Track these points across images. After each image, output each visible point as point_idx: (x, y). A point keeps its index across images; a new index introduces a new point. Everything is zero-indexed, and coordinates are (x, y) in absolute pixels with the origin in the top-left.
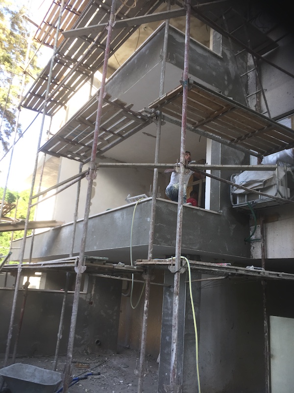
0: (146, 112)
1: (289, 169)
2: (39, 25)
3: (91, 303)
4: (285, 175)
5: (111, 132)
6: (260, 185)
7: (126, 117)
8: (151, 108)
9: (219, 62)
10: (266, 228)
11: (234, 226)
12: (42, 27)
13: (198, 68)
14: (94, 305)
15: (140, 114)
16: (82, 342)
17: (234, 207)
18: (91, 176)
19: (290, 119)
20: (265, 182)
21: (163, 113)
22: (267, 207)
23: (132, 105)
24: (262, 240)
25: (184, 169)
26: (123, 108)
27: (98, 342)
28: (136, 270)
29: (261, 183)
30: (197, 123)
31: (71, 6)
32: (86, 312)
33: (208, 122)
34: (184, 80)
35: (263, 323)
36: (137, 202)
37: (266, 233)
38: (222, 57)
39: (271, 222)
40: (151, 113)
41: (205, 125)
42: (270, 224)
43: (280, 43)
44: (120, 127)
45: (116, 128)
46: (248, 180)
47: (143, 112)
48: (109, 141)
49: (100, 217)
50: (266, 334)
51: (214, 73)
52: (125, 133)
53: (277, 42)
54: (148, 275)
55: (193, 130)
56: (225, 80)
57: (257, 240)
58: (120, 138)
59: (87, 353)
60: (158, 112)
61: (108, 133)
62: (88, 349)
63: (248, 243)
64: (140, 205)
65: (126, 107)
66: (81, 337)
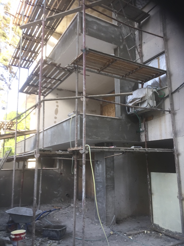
0: (69, 66)
1: (155, 90)
2: (15, 15)
3: (61, 174)
4: (152, 94)
5: (54, 79)
6: (139, 101)
7: (59, 71)
8: (71, 64)
9: (116, 29)
10: (147, 124)
11: (129, 125)
12: (17, 16)
13: (103, 34)
14: (63, 175)
15: (66, 68)
16: (58, 195)
17: (128, 114)
18: (39, 107)
19: (157, 60)
20: (142, 99)
21: (79, 66)
22: (146, 112)
23: (60, 64)
24: (145, 131)
25: (85, 99)
26: (56, 66)
27: (67, 195)
28: (69, 154)
29: (140, 99)
30: (99, 69)
31: (31, 2)
32: (59, 179)
33: (106, 68)
34: (83, 49)
35: (147, 176)
36: (71, 117)
37: (147, 127)
38: (117, 25)
39: (149, 120)
40: (72, 67)
41: (104, 70)
42: (149, 121)
43: (151, 13)
44: (58, 76)
45: (56, 76)
46: (133, 99)
47: (67, 67)
48: (54, 83)
49: (56, 126)
50: (149, 182)
51: (113, 36)
52: (62, 78)
53: (149, 13)
54: (75, 156)
55: (98, 73)
56: (120, 39)
57: (143, 131)
58: (60, 82)
59: (62, 201)
60: (76, 66)
61: (52, 80)
62: (62, 199)
63: (139, 133)
64: (74, 118)
65: (57, 65)
66: (57, 193)
